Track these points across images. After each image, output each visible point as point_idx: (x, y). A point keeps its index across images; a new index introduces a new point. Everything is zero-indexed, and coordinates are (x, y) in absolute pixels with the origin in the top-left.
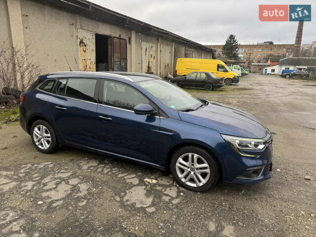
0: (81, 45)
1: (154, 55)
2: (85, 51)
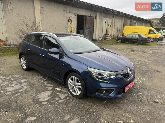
0: (69, 21)
1: (111, 25)
2: (71, 24)
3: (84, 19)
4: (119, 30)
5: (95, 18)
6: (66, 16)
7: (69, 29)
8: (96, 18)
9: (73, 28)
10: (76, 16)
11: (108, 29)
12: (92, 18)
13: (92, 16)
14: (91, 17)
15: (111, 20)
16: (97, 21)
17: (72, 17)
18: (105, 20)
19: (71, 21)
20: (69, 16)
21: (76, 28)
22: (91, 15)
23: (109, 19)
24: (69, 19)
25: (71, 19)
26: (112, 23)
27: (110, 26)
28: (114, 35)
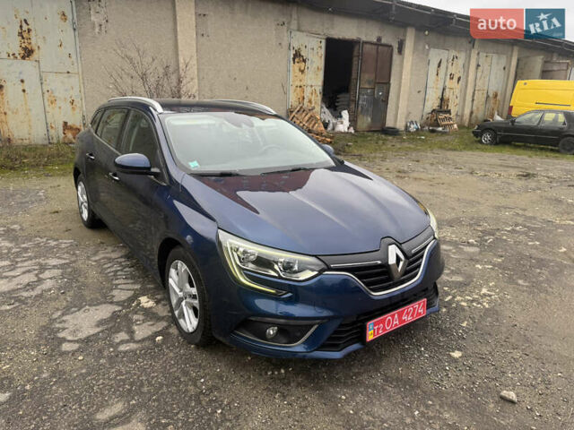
0: (296, 60)
1: (461, 75)
2: (302, 71)
3: (355, 53)
4: (496, 96)
5: (396, 51)
6: (285, 43)
7: (295, 91)
8: (400, 51)
9: (309, 88)
10: (324, 41)
11: (447, 90)
12: (386, 49)
13: (384, 41)
14: (380, 48)
15: (462, 56)
16: (402, 62)
17: (309, 47)
18: (435, 55)
19: (304, 61)
20: (296, 45)
21: (321, 88)
22: (379, 39)
23: (453, 53)
24: (297, 55)
25: (302, 53)
26: (466, 67)
27: (456, 79)
28: (472, 113)
